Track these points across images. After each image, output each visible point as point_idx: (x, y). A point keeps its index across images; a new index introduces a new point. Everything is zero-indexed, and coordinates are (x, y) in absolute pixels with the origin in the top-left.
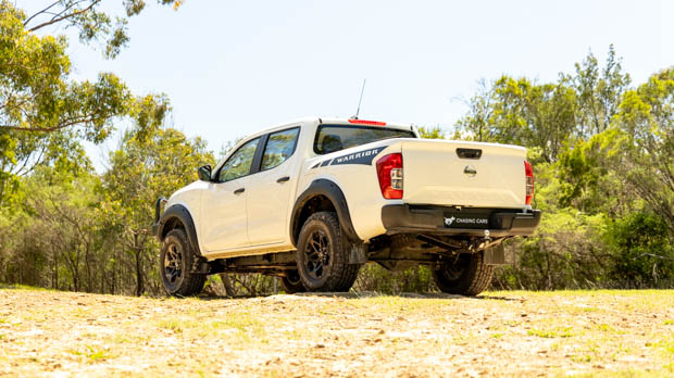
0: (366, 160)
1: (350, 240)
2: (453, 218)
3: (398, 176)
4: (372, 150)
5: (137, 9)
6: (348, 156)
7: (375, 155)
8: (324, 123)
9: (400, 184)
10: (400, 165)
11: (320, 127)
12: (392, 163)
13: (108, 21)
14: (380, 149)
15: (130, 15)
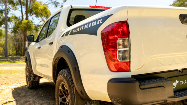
0: (92, 31)
1: (82, 99)
2: (177, 82)
3: (124, 46)
4: (97, 20)
5: (65, 1)
6: (79, 27)
7: (100, 25)
8: (73, 8)
9: (127, 55)
10: (126, 34)
11: (71, 10)
12: (117, 33)
13: (59, 3)
14: (105, 19)
15: (64, 2)
